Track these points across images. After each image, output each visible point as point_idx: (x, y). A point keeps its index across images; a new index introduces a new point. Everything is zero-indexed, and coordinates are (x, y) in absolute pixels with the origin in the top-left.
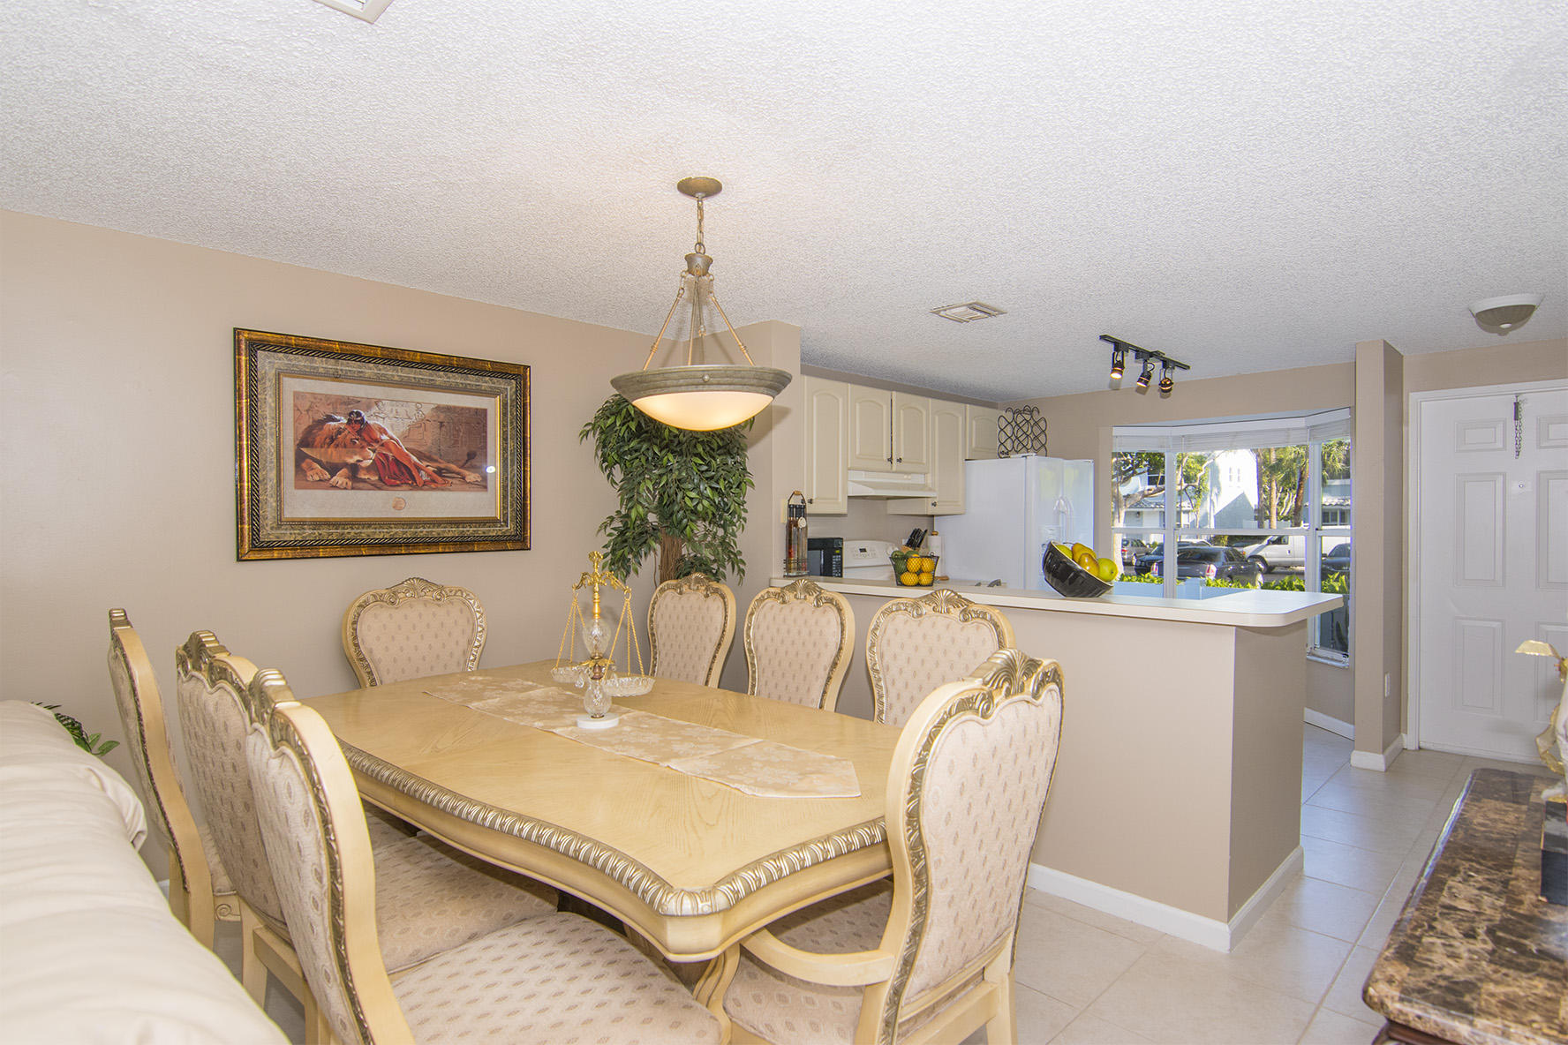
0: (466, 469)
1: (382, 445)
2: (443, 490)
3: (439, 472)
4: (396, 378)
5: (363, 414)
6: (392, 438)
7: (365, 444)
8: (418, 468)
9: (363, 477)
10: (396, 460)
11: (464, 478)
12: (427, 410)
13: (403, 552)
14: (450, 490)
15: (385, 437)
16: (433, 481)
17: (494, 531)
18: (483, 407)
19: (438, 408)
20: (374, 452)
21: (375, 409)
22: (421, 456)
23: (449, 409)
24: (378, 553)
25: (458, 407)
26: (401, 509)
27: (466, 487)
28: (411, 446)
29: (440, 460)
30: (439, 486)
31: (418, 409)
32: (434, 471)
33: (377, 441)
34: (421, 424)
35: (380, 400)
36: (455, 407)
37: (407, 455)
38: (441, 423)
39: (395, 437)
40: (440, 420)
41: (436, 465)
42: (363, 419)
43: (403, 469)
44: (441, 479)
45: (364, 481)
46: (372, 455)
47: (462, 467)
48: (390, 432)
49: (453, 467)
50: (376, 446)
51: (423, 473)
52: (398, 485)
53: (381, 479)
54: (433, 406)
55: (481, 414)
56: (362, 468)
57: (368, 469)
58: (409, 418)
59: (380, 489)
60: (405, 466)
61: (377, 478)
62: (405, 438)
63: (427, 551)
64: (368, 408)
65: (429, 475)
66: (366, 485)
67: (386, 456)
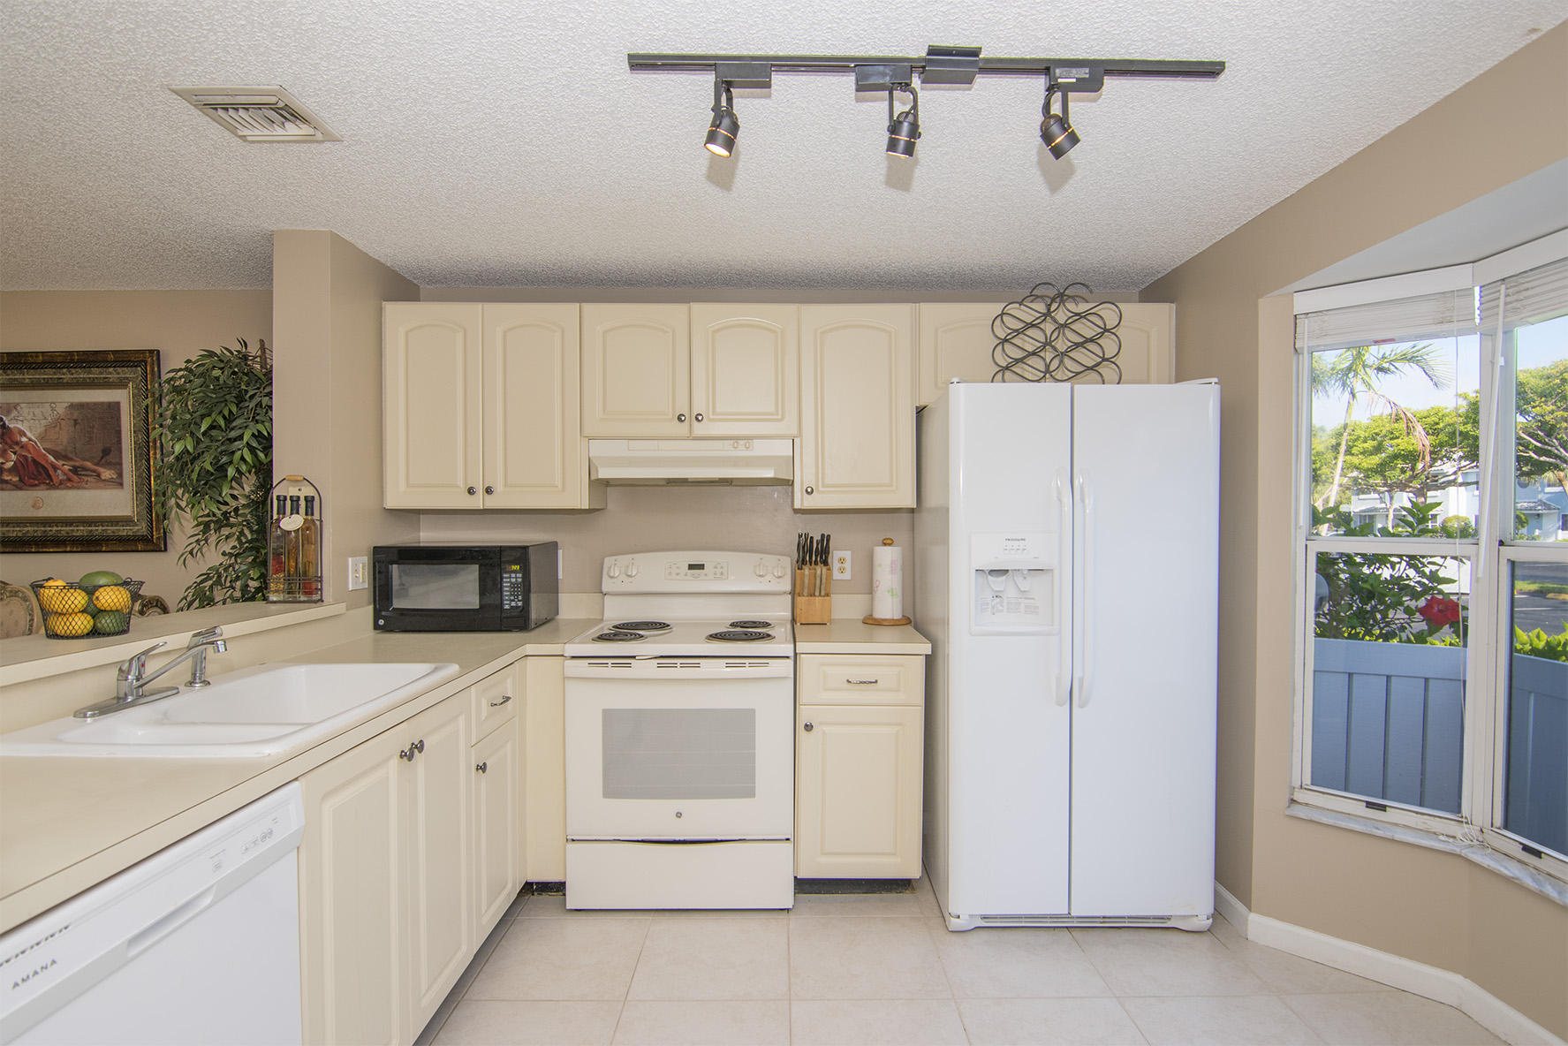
0: (103, 466)
1: (22, 447)
2: (79, 488)
3: (75, 470)
4: (27, 381)
5: (4, 418)
6: (30, 440)
7: (7, 447)
8: (55, 468)
9: (6, 478)
10: (34, 461)
11: (99, 475)
12: (61, 409)
13: (33, 550)
14: (85, 488)
15: (24, 439)
16: (69, 480)
17: (124, 531)
18: (116, 400)
19: (72, 406)
20: (15, 453)
21: (14, 413)
22: (57, 455)
23: (82, 406)
24: (11, 550)
25: (91, 403)
26: (39, 508)
27: (101, 484)
28: (49, 446)
29: (75, 458)
30: (75, 485)
31: (53, 409)
32: (70, 470)
33: (17, 443)
34: (56, 424)
35: (18, 404)
36: (88, 404)
37: (45, 455)
38: (75, 420)
39: (33, 438)
40: (75, 417)
41: (72, 463)
42: (4, 423)
43: (41, 470)
44: (78, 477)
45: (6, 482)
46: (14, 457)
47: (97, 464)
48: (28, 434)
49: (89, 464)
50: (17, 448)
51: (59, 471)
52: (36, 485)
53: (21, 480)
54: (66, 405)
55: (114, 407)
56: (5, 469)
57: (10, 471)
58: (45, 418)
59: (21, 489)
60: (43, 467)
61: (17, 479)
62: (42, 438)
63: (56, 550)
64: (8, 412)
65: (65, 474)
66: (9, 486)
67: (25, 457)
